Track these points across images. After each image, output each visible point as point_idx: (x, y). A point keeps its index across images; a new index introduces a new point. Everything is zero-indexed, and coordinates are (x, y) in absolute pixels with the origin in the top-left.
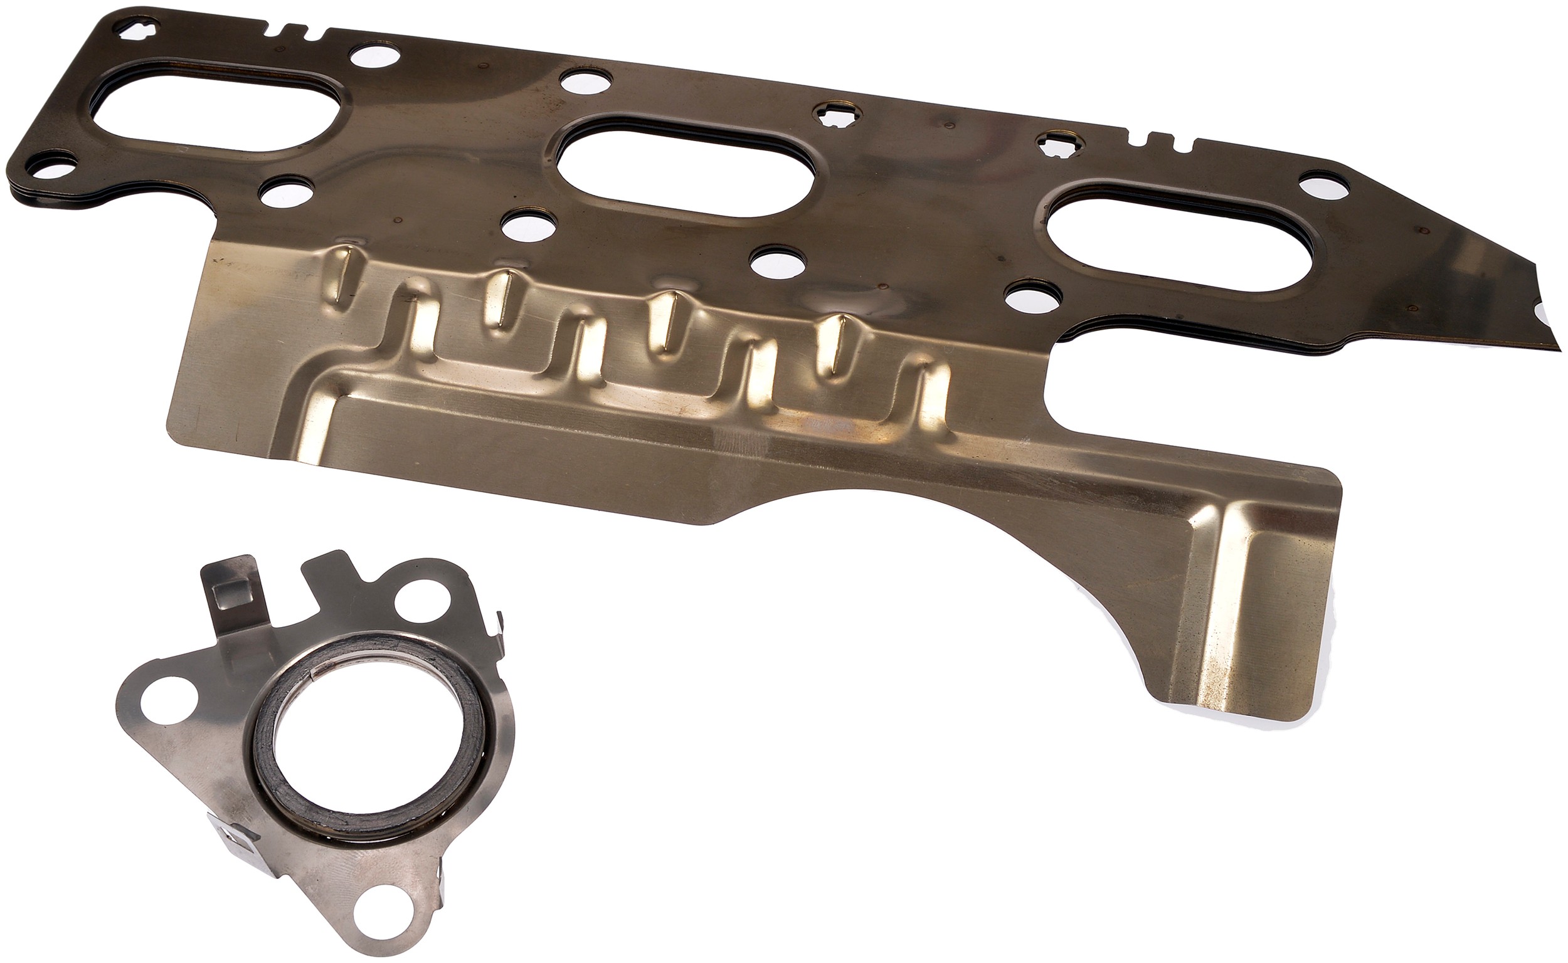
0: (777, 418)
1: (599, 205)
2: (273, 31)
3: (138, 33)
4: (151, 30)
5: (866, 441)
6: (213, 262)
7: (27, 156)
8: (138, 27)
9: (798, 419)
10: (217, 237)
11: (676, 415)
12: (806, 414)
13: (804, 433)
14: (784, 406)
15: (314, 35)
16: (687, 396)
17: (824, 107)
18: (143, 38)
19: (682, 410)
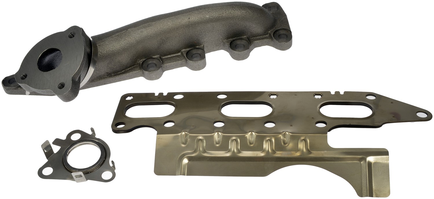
0: (276, 154)
1: (232, 118)
2: (157, 94)
3: (129, 98)
4: (132, 98)
5: (294, 156)
6: (158, 139)
7: (115, 124)
8: (129, 97)
9: (280, 153)
10: (158, 134)
11: (256, 156)
12: (281, 152)
13: (282, 156)
14: (277, 151)
15: (165, 94)
16: (257, 152)
17: (270, 95)
18: (131, 99)
19: (257, 155)
